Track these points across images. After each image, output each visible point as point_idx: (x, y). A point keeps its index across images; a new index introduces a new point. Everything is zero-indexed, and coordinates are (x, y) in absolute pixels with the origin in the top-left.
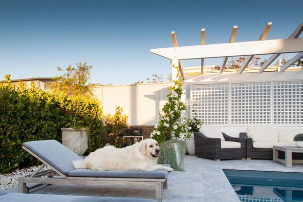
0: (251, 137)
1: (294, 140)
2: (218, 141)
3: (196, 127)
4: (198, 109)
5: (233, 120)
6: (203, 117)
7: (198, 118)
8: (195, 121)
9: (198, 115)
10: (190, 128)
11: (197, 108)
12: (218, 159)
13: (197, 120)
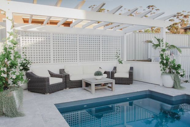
0: (69, 73)
1: (95, 75)
2: (47, 80)
3: (27, 66)
4: (27, 52)
5: (54, 60)
6: (32, 58)
7: (27, 59)
8: (25, 61)
9: (27, 56)
10: (21, 68)
11: (26, 50)
12: (48, 93)
13: (27, 60)
